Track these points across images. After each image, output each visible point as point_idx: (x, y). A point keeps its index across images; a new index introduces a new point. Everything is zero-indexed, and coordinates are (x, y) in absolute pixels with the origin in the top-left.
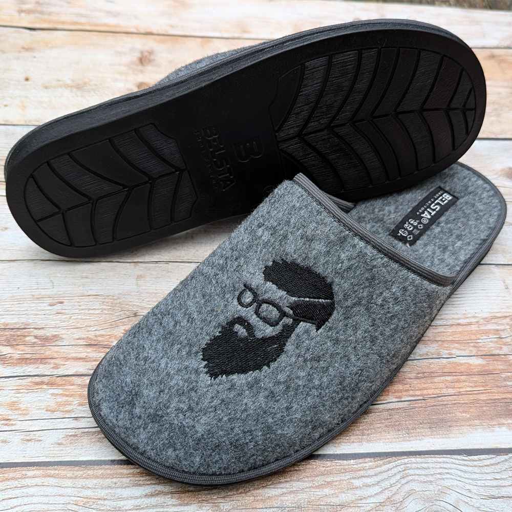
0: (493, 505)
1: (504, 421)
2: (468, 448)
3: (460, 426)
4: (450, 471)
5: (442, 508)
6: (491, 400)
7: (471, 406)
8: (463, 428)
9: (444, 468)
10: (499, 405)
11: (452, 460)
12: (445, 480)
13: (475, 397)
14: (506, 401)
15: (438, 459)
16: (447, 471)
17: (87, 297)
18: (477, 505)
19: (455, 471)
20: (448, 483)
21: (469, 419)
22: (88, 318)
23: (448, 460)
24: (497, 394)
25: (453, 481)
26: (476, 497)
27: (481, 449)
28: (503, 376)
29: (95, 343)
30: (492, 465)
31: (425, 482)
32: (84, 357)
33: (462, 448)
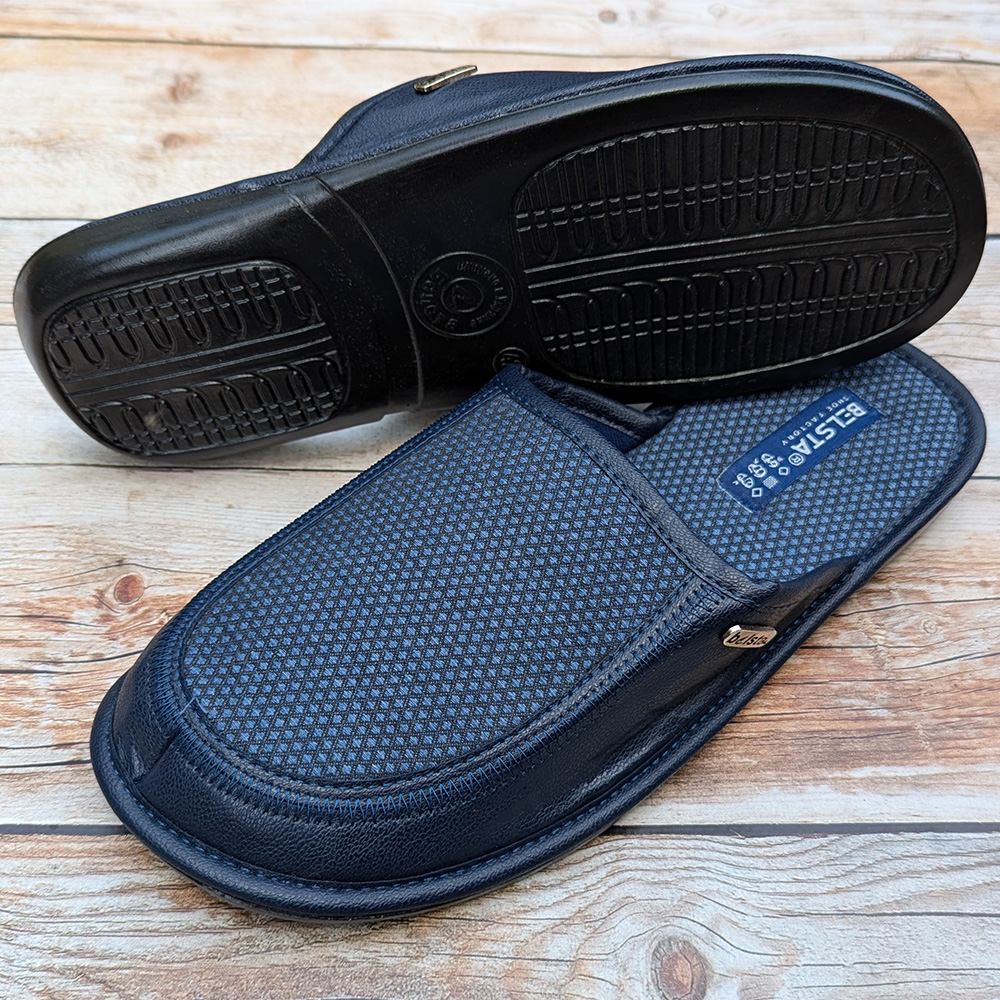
0: (787, 929)
1: (825, 773)
2: (747, 822)
3: (736, 781)
4: (706, 864)
5: (684, 931)
6: (805, 732)
7: (764, 743)
8: (741, 784)
9: (696, 859)
10: (820, 742)
11: (712, 844)
12: (696, 880)
13: (773, 726)
14: (835, 735)
15: (685, 842)
16: (700, 864)
17: (32, 530)
18: (756, 927)
19: (718, 864)
20: (700, 886)
21: (754, 769)
22: (30, 567)
23: (704, 844)
24: (818, 722)
25: (711, 882)
26: (754, 912)
27: (774, 825)
28: (835, 687)
29: (40, 614)
30: (793, 855)
31: (655, 883)
32: (16, 638)
33: (735, 822)
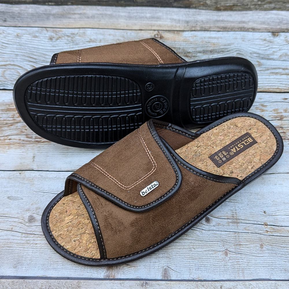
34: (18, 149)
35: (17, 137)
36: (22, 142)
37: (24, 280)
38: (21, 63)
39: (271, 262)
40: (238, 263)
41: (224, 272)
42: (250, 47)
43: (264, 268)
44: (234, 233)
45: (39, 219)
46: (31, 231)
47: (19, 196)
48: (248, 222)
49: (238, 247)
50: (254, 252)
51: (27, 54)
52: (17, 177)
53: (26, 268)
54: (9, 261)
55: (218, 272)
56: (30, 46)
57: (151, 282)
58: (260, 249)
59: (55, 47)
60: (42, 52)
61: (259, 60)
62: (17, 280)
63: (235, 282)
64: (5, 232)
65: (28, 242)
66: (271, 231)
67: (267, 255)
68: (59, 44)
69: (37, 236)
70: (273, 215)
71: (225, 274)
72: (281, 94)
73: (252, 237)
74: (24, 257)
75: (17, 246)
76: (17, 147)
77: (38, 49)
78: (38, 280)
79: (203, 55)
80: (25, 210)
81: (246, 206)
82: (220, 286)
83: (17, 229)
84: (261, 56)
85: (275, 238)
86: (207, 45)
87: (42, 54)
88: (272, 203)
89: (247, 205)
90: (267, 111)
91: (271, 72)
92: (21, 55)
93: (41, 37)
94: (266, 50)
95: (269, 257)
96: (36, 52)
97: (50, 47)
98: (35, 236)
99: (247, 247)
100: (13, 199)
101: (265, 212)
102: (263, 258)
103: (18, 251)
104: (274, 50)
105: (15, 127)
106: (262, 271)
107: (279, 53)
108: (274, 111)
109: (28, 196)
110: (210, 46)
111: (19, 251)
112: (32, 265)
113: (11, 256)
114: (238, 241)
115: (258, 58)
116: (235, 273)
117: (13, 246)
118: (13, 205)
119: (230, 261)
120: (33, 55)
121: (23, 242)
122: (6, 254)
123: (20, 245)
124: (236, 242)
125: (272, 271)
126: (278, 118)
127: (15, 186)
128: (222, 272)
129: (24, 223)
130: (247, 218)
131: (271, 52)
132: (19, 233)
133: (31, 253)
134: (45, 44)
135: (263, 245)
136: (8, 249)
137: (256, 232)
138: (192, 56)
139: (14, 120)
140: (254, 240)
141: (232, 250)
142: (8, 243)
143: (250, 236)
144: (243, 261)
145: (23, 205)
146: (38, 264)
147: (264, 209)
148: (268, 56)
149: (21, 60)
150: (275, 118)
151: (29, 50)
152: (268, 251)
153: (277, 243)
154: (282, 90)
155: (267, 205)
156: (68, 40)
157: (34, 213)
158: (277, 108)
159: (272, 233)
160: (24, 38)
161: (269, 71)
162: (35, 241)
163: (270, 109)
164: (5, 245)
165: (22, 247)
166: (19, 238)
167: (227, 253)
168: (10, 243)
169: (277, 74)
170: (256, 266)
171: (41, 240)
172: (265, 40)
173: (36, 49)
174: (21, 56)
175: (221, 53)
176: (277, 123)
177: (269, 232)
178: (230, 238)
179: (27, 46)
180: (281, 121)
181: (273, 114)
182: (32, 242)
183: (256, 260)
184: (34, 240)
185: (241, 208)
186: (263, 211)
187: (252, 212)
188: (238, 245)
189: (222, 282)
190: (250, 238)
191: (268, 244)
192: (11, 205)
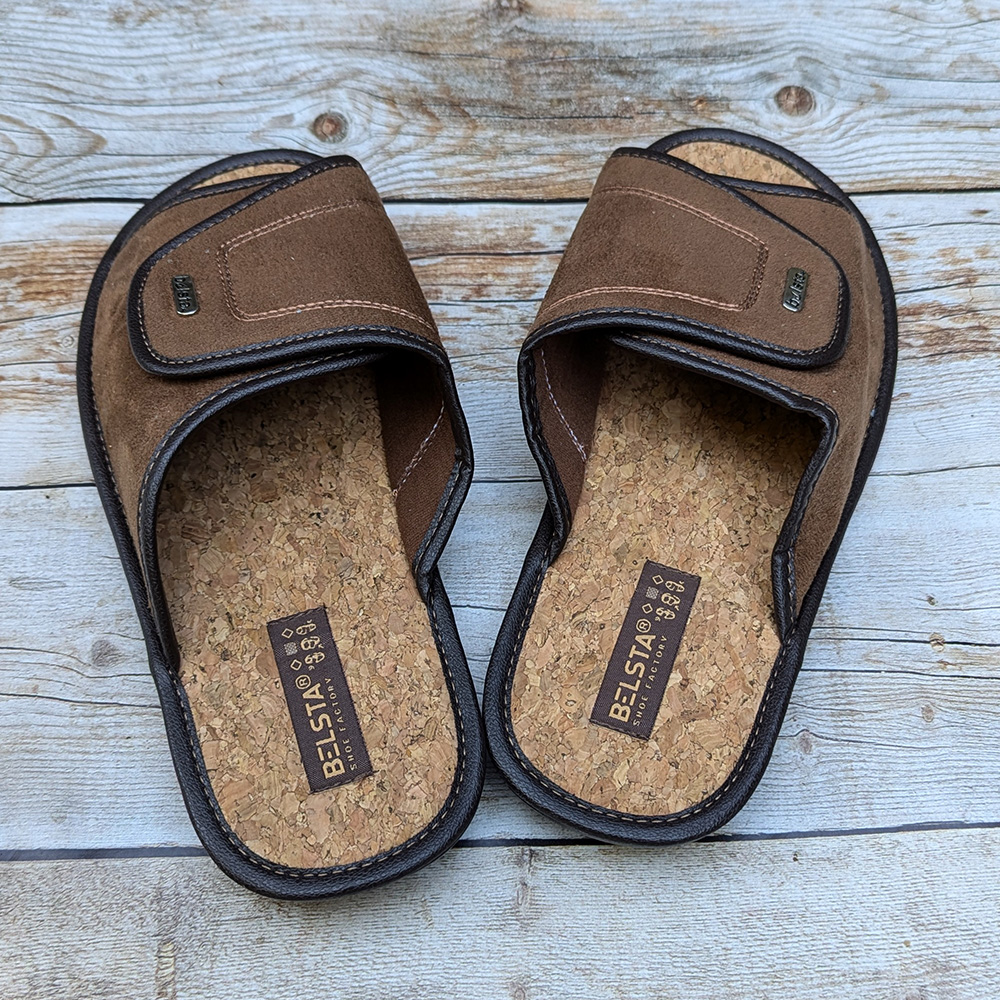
34: (33, 413)
35: (27, 371)
36: (45, 388)
37: (96, 863)
38: (15, 108)
39: (965, 767)
40: (850, 773)
41: (803, 806)
42: (843, 36)
43: (942, 786)
44: (827, 673)
45: (130, 652)
46: (103, 695)
47: (52, 574)
48: (873, 635)
49: (846, 720)
50: (901, 734)
51: (36, 74)
52: (37, 508)
53: (97, 819)
54: (34, 799)
55: (781, 808)
56: (44, 45)
57: (547, 848)
58: (924, 723)
59: (138, 47)
60: (90, 67)
61: (877, 81)
62: (72, 862)
63: (844, 837)
64: (12, 701)
65: (99, 731)
66: (958, 661)
67: (950, 744)
68: (149, 37)
69: (129, 710)
70: (962, 607)
71: (807, 812)
72: (964, 195)
73: (891, 684)
74: (89, 783)
75: (59, 749)
76: (29, 404)
77: (74, 57)
78: (146, 860)
79: (676, 65)
80: (77, 623)
81: (865, 582)
82: (791, 853)
83: (55, 690)
84: (885, 66)
85: (973, 684)
86: (690, 30)
87: (91, 72)
88: (953, 567)
89: (866, 579)
90: (917, 256)
91: (922, 122)
92: (14, 78)
93: (82, 14)
94: (899, 44)
95: (955, 750)
96: (69, 67)
97: (118, 47)
98: (122, 710)
99: (877, 720)
100: (31, 587)
101: (930, 600)
102: (936, 753)
103: (63, 764)
104: (927, 44)
105: (15, 336)
106: (936, 798)
107: (948, 56)
108: (944, 255)
109: (82, 573)
110: (699, 33)
111: (69, 764)
112: (118, 811)
113: (40, 780)
114: (843, 701)
115: (873, 73)
116: (840, 808)
117: (46, 747)
118: (32, 608)
119: (821, 769)
120: (58, 78)
121: (79, 732)
122: (22, 775)
123: (69, 743)
124: (837, 704)
125: (968, 795)
126: (957, 281)
127: (31, 541)
128: (796, 808)
129: (78, 667)
130: (872, 622)
131: (920, 51)
132: (62, 704)
133: (114, 771)
134: (97, 36)
135: (931, 711)
136: (26, 757)
137: (903, 667)
138: (637, 72)
139: (8, 309)
140: (901, 694)
141: (825, 730)
142: (27, 738)
143: (886, 680)
144: (865, 767)
145: (66, 606)
146: (140, 805)
147: (929, 591)
148: (909, 67)
149: (16, 97)
150: (948, 279)
151: (41, 60)
152: (953, 730)
153: (980, 700)
154: (967, 181)
155: (938, 575)
156: (181, 23)
157: (110, 633)
158: (951, 246)
159: (960, 669)
160: (16, 16)
161: (916, 118)
162: (122, 727)
163: (927, 248)
164: (15, 744)
165: (77, 749)
166: (65, 720)
167: (807, 743)
168: (32, 738)
169: (944, 125)
170: (913, 780)
171: (146, 724)
172: (894, 10)
173: (67, 56)
174: (11, 82)
175: (742, 57)
176: (956, 297)
177: (949, 667)
178: (814, 690)
179: (31, 44)
180: (968, 290)
181: (939, 267)
182: (112, 732)
183: (912, 760)
184: (118, 725)
185: (848, 591)
186: (925, 598)
187: (887, 603)
188: (843, 712)
189: (796, 840)
190: (884, 690)
191: (948, 704)
192: (25, 608)
